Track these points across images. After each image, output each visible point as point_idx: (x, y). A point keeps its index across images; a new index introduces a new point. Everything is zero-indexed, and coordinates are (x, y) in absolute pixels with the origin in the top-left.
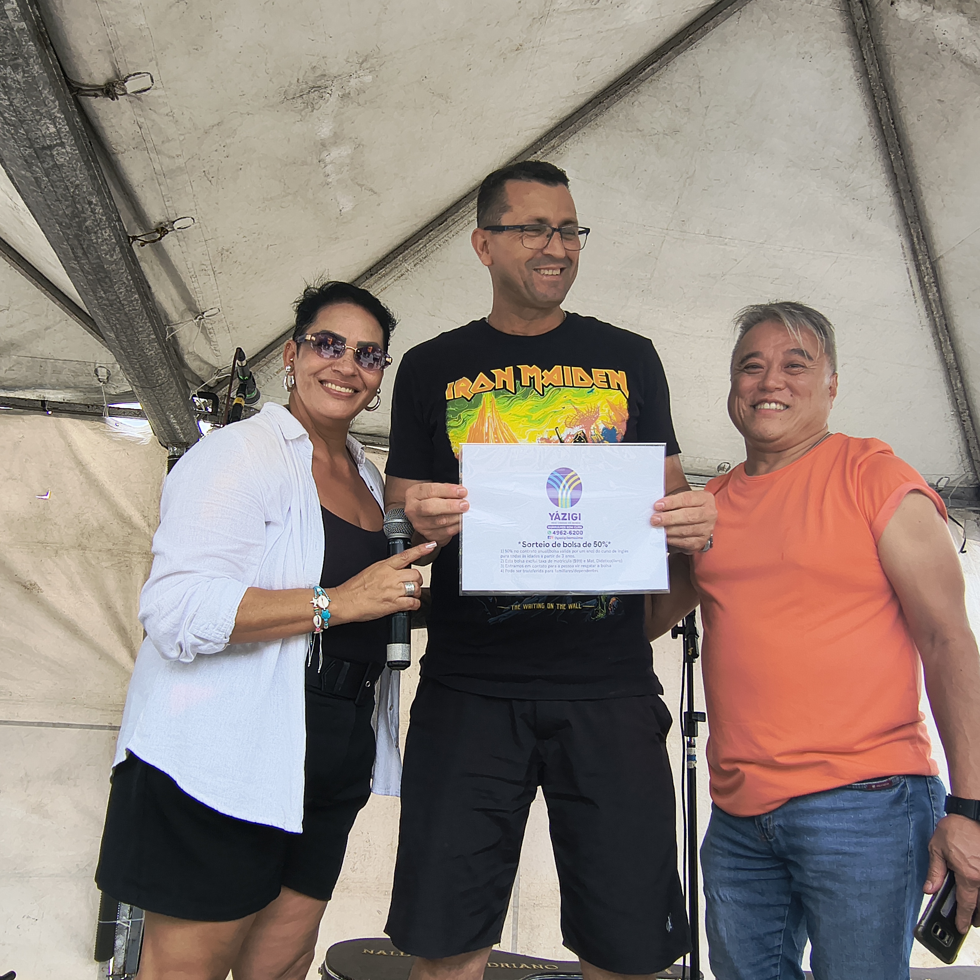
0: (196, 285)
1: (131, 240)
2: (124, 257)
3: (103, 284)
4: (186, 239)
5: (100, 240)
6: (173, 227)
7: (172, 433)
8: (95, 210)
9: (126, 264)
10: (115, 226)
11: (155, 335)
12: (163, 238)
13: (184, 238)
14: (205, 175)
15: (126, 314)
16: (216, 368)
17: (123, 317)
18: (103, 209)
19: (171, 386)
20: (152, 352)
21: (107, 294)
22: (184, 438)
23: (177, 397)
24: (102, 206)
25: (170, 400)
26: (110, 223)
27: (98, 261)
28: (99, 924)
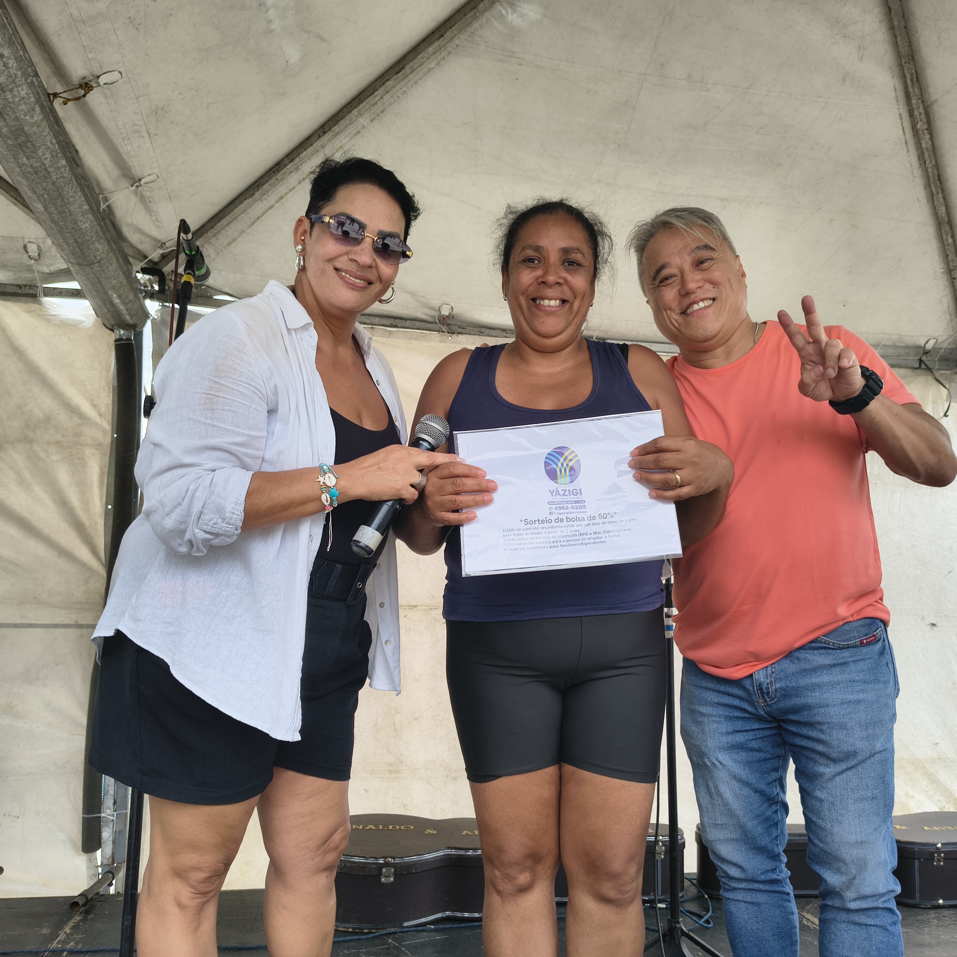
0: (129, 148)
1: (52, 98)
2: (46, 118)
3: (25, 149)
4: (114, 96)
5: (17, 99)
6: (98, 83)
7: (117, 314)
8: (8, 63)
9: (49, 126)
10: (32, 82)
11: (89, 205)
12: (87, 95)
13: (112, 95)
14: (131, 21)
15: (54, 183)
16: (159, 241)
17: (50, 186)
18: (17, 62)
19: (111, 262)
20: (87, 225)
21: (31, 161)
22: (131, 318)
23: (119, 274)
24: (16, 59)
25: (111, 278)
26: (26, 79)
27: (18, 123)
28: (84, 818)
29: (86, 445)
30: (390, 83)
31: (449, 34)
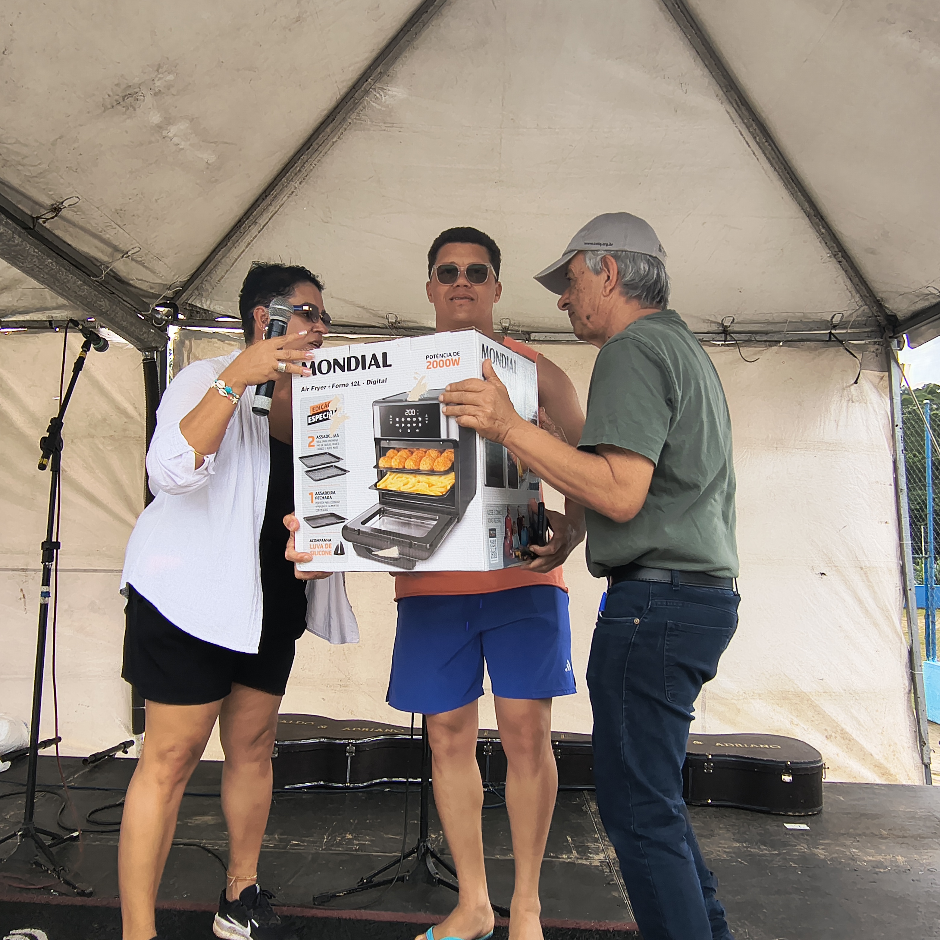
6: (64, 206)
11: (81, 281)
13: (79, 210)
16: (166, 285)
19: (116, 311)
20: (85, 292)
23: (126, 318)
28: (133, 710)
29: (131, 437)
30: (304, 157)
31: (339, 118)
